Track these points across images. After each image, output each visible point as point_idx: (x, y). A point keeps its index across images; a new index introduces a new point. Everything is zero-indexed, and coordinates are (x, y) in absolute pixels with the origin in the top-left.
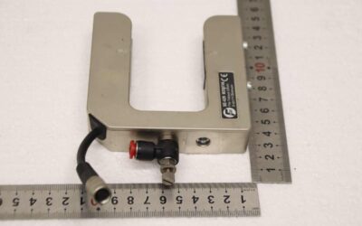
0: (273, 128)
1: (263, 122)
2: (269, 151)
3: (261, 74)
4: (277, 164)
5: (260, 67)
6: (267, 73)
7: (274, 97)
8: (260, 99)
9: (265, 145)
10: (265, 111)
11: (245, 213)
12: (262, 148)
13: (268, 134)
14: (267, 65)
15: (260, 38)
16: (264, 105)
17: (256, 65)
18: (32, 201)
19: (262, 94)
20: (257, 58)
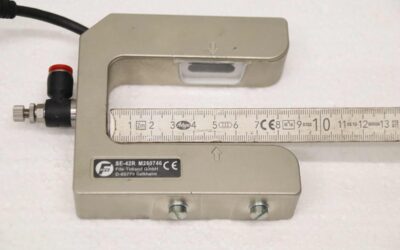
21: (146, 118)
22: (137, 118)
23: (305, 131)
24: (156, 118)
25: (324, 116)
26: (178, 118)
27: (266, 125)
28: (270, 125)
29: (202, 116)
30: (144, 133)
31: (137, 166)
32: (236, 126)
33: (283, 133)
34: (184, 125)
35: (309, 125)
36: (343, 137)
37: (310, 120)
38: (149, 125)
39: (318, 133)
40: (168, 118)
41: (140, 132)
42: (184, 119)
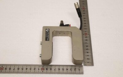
0: (89, 51)
1: (87, 49)
2: (88, 57)
3: (86, 36)
4: (90, 61)
5: (86, 34)
6: (88, 36)
7: (89, 42)
8: (86, 43)
9: (87, 56)
10: (87, 46)
11: (79, 73)
12: (86, 56)
13: (88, 52)
14: (88, 34)
15: (86, 26)
16: (87, 45)
17: (85, 34)
18: (27, 69)
19: (86, 42)
20: (85, 32)
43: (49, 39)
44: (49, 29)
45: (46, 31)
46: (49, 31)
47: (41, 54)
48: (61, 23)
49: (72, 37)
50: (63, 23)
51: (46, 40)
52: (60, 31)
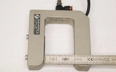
21: (55, 57)
22: (52, 57)
23: (102, 61)
24: (58, 57)
25: (107, 57)
26: (64, 57)
27: (90, 59)
28: (91, 59)
29: (71, 57)
30: (54, 61)
31: (38, 24)
32: (81, 60)
33: (95, 62)
34: (66, 59)
35: (103, 60)
36: (114, 63)
37: (103, 58)
38: (55, 59)
39: (106, 62)
40: (61, 57)
41: (53, 61)
42: (66, 58)
43: (39, 32)
44: (39, 15)
45: (35, 18)
46: (39, 18)
47: (27, 56)
48: (57, 4)
49: (74, 26)
50: (61, 4)
51: (35, 33)
52: (57, 18)
